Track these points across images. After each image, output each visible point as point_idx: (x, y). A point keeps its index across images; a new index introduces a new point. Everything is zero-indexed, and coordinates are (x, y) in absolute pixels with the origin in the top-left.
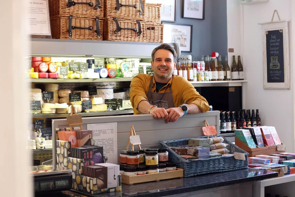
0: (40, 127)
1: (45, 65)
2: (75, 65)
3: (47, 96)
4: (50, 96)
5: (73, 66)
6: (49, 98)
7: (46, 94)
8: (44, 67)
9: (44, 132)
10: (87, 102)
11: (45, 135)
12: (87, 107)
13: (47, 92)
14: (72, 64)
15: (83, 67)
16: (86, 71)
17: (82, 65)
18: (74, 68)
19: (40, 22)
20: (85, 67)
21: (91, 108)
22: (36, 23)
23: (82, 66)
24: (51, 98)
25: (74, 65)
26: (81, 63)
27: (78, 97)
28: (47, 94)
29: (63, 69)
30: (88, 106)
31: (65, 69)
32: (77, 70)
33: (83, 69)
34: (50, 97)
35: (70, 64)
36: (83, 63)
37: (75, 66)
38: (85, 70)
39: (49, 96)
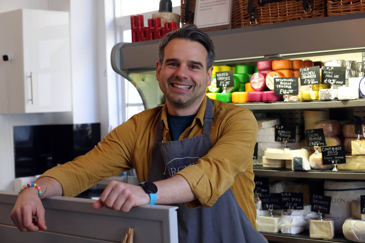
0: (263, 190)
1: (258, 77)
2: (310, 73)
3: (284, 133)
4: (288, 134)
5: (306, 75)
6: (286, 138)
7: (281, 130)
8: (257, 81)
9: (265, 200)
10: (333, 148)
11: (267, 206)
12: (334, 159)
13: (282, 127)
14: (305, 72)
15: (333, 76)
16: (342, 83)
17: (330, 71)
18: (309, 79)
19: (218, 3)
20: (337, 76)
21: (343, 161)
22: (211, 6)
23: (330, 74)
24: (290, 138)
25: (308, 74)
26: (328, 68)
27: (320, 139)
28: (283, 130)
29: (281, 83)
30: (336, 157)
31: (289, 82)
32: (314, 84)
33: (334, 80)
34: (290, 136)
35: (302, 72)
36: (332, 68)
37: (311, 76)
38: (339, 82)
39: (286, 134)
